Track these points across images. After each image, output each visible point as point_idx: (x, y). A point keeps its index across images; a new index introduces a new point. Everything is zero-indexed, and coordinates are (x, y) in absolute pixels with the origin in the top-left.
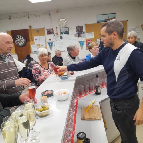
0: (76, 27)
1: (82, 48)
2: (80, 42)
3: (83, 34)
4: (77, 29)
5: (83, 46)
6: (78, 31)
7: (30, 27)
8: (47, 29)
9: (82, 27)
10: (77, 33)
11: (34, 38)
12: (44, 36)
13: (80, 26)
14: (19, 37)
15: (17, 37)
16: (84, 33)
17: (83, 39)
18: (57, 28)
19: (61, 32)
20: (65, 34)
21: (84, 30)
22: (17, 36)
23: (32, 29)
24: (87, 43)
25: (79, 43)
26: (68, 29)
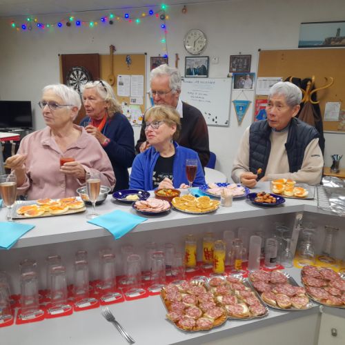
0: (233, 58)
1: (240, 122)
2: (235, 102)
3: (250, 80)
4: (234, 63)
5: (243, 116)
6: (234, 70)
7: (113, 48)
8: (152, 58)
9: (248, 58)
10: (231, 74)
11: (119, 80)
12: (142, 77)
13: (244, 53)
14: (77, 73)
15: (71, 72)
16: (252, 76)
17: (246, 94)
18: (177, 55)
19: (188, 67)
20: (197, 76)
21: (254, 68)
22: (74, 69)
23: (115, 53)
24: (256, 107)
25: (232, 104)
26: (208, 61)
